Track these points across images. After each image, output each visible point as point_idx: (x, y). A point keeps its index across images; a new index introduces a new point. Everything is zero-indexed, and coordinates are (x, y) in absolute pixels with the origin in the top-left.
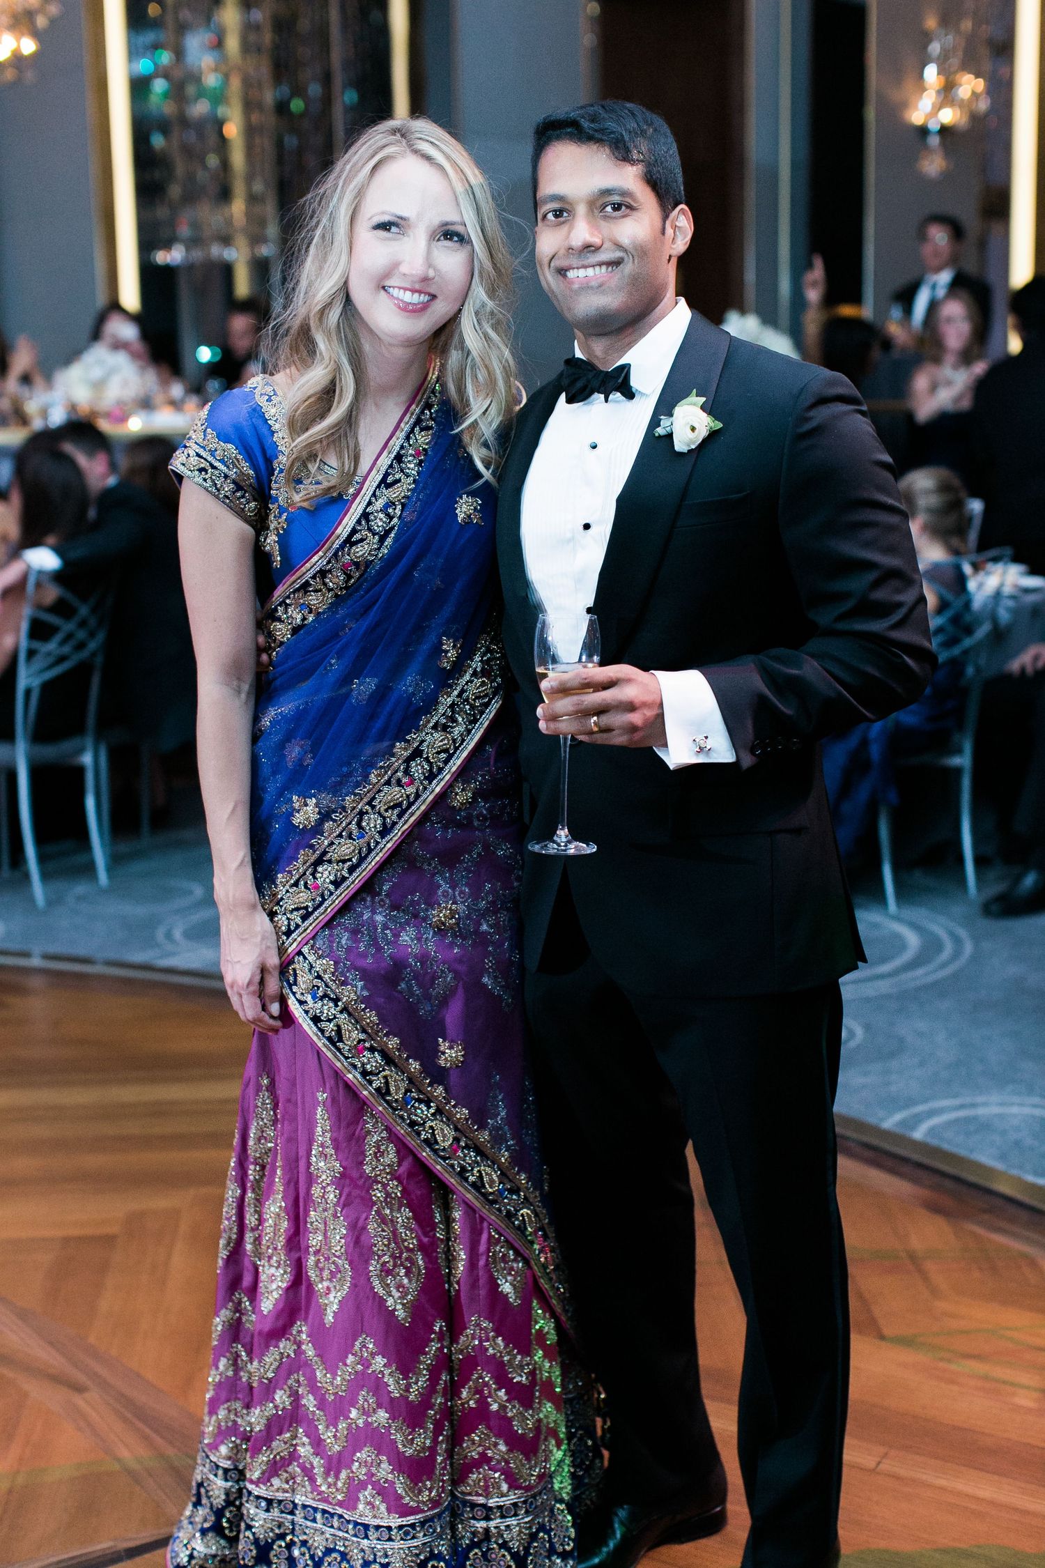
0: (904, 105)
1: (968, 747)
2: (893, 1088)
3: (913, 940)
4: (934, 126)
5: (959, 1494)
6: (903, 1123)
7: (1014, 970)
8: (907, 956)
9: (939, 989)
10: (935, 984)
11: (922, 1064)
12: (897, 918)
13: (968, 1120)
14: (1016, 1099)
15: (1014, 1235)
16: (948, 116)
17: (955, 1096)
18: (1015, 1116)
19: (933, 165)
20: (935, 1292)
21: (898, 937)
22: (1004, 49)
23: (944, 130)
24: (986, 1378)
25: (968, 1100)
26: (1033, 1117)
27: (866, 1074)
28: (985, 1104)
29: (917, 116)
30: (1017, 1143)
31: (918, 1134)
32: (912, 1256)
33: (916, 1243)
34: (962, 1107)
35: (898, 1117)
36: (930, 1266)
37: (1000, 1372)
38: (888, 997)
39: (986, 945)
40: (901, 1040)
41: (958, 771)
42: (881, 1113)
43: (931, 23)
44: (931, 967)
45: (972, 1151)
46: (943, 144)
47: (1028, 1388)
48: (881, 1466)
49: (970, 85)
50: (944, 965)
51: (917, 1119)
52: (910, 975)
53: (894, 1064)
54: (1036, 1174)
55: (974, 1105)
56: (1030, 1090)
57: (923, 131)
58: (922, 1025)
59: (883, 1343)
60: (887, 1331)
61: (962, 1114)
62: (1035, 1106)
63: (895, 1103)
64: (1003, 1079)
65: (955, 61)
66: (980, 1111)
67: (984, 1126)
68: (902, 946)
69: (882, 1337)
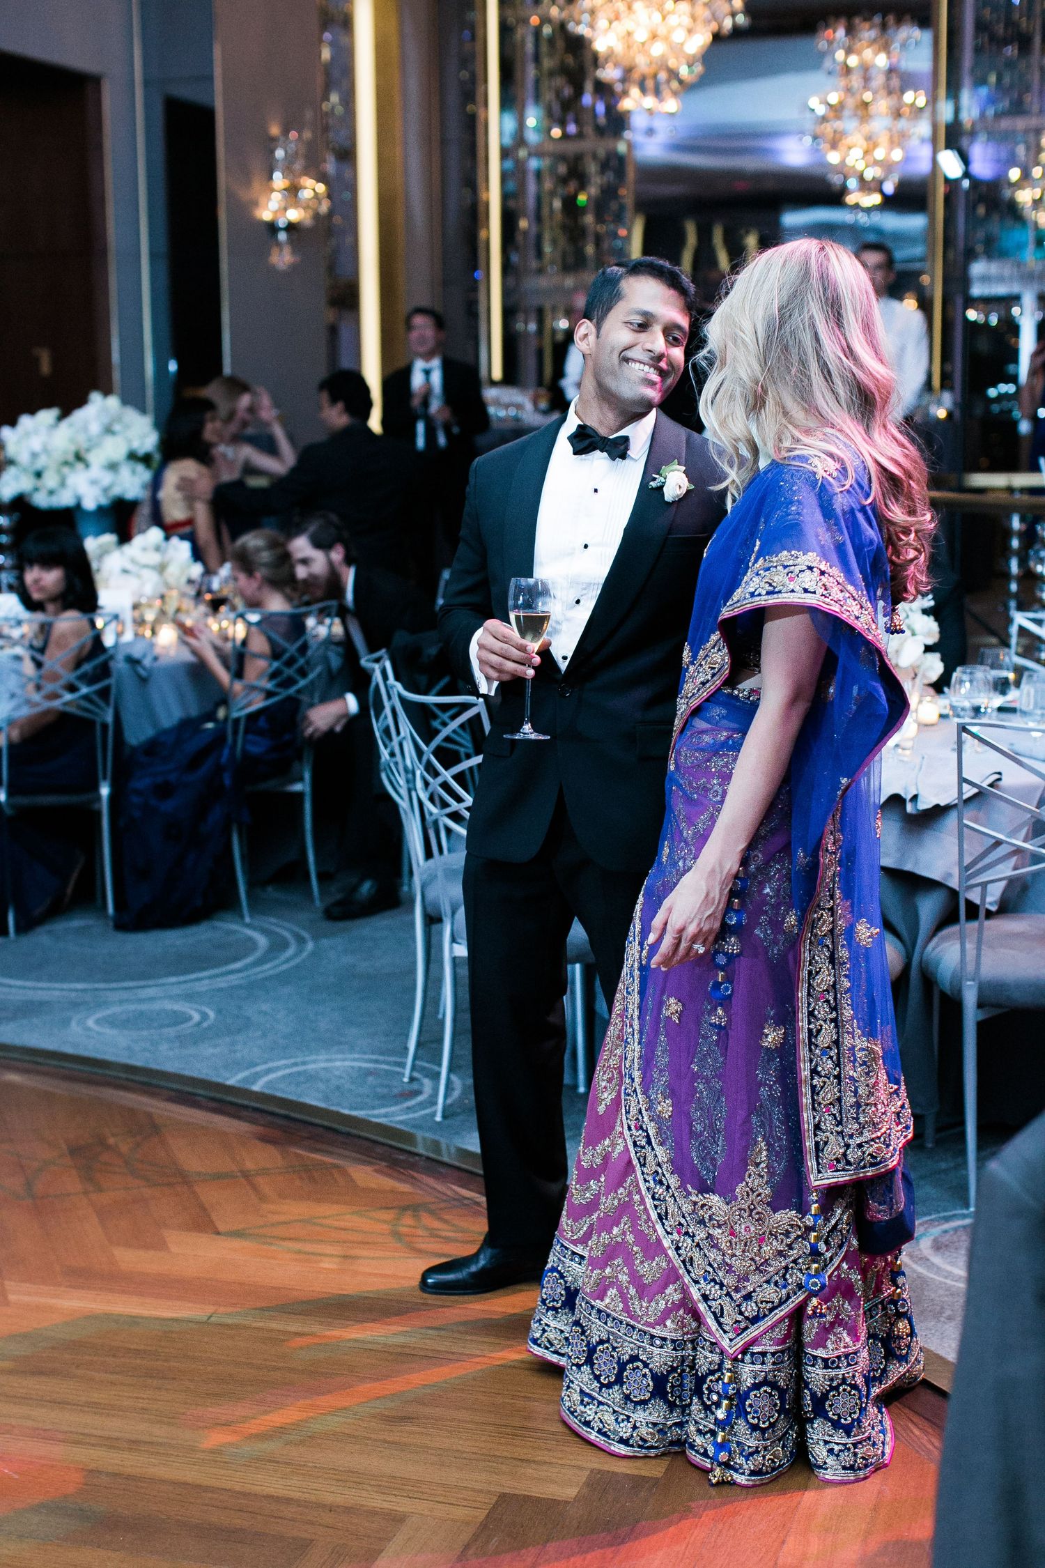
0: (255, 204)
1: (307, 776)
2: (238, 1055)
3: (262, 941)
4: (282, 223)
5: (272, 1330)
6: (245, 1080)
7: (347, 960)
8: (258, 954)
9: (283, 979)
10: (278, 975)
11: (264, 1036)
12: (248, 926)
13: (299, 1073)
14: (340, 1056)
15: (330, 1153)
16: (294, 215)
17: (290, 1057)
18: (338, 1069)
19: (283, 258)
20: (263, 1198)
21: (250, 939)
22: (347, 155)
23: (291, 227)
24: (299, 1252)
25: (299, 1060)
26: (353, 1068)
27: (215, 1046)
28: (314, 1062)
29: (266, 215)
30: (338, 1088)
31: (256, 1088)
32: (246, 1175)
33: (249, 1165)
34: (295, 1064)
35: (240, 1076)
36: (261, 1181)
37: (308, 1247)
38: (240, 987)
39: (325, 942)
40: (248, 1018)
41: (300, 795)
42: (227, 1074)
43: (275, 130)
44: (277, 962)
45: (300, 1096)
46: (291, 241)
47: (332, 1256)
48: (212, 1319)
49: (312, 188)
50: (288, 960)
51: (256, 1077)
52: (258, 969)
53: (239, 1038)
54: (351, 1108)
55: (304, 1063)
56: (352, 1049)
57: (272, 228)
58: (265, 1007)
59: (218, 1237)
60: (221, 1228)
61: (295, 1069)
62: (354, 1060)
63: (238, 1065)
64: (332, 1042)
65: (298, 166)
66: (311, 1067)
67: (311, 1078)
68: (253, 945)
69: (218, 1233)
